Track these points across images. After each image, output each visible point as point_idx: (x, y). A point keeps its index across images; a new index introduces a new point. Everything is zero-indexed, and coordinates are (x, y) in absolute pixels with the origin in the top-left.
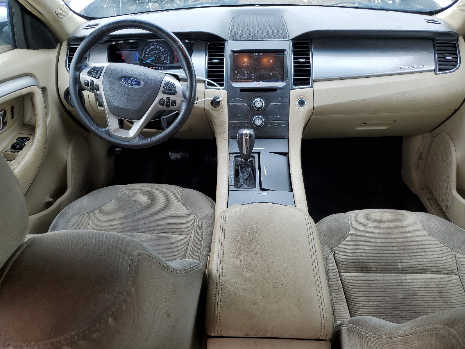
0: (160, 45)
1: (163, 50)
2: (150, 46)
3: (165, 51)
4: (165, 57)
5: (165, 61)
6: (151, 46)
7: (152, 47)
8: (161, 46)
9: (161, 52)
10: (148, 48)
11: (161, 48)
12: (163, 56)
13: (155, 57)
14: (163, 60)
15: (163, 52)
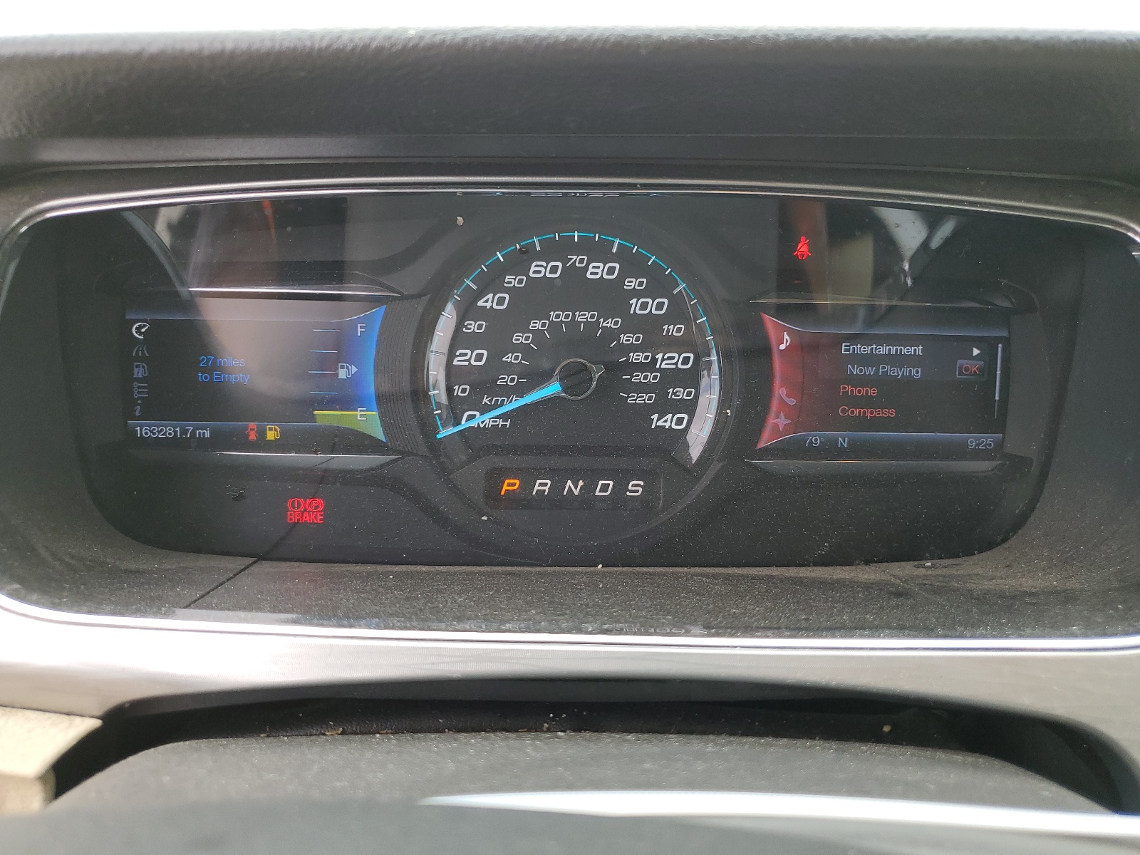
0: (623, 255)
1: (654, 306)
2: (520, 261)
3: (677, 313)
4: (674, 378)
5: (668, 422)
6: (527, 255)
7: (539, 269)
8: (632, 265)
9: (633, 324)
10: (491, 283)
11: (631, 284)
12: (651, 366)
13: (574, 378)
14: (647, 410)
15: (649, 326)
